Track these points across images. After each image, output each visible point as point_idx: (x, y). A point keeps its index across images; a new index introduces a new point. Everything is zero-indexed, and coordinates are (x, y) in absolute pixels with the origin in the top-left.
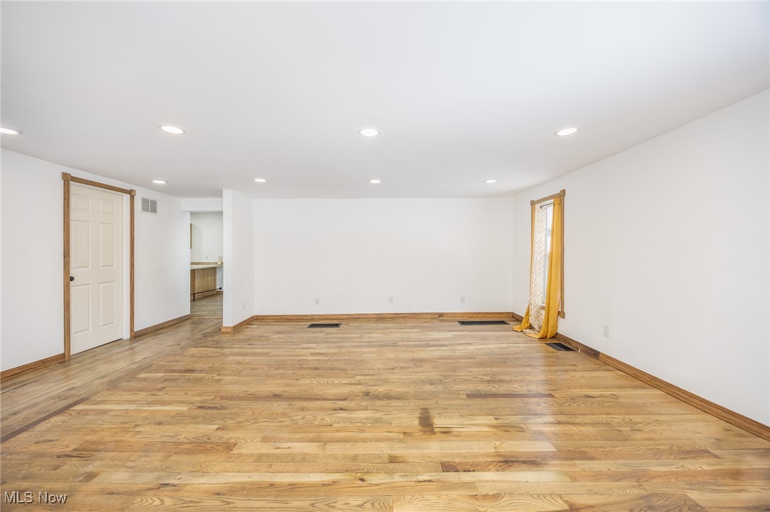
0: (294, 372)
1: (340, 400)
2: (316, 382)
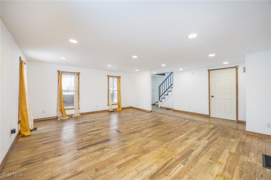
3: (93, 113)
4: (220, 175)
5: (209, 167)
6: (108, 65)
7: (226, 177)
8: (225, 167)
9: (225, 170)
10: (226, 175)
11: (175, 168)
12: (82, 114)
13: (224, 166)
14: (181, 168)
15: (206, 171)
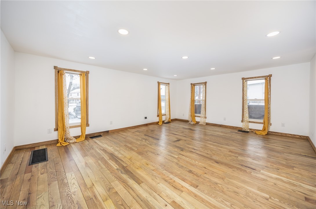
0: (205, 175)
1: (193, 152)
2: (196, 162)
3: (219, 126)
4: (92, 187)
5: (105, 185)
6: (214, 69)
7: (88, 191)
8: (97, 199)
9: (94, 196)
10: (89, 192)
11: (115, 164)
12: (207, 124)
13: (99, 200)
14: (114, 166)
15: (103, 180)
